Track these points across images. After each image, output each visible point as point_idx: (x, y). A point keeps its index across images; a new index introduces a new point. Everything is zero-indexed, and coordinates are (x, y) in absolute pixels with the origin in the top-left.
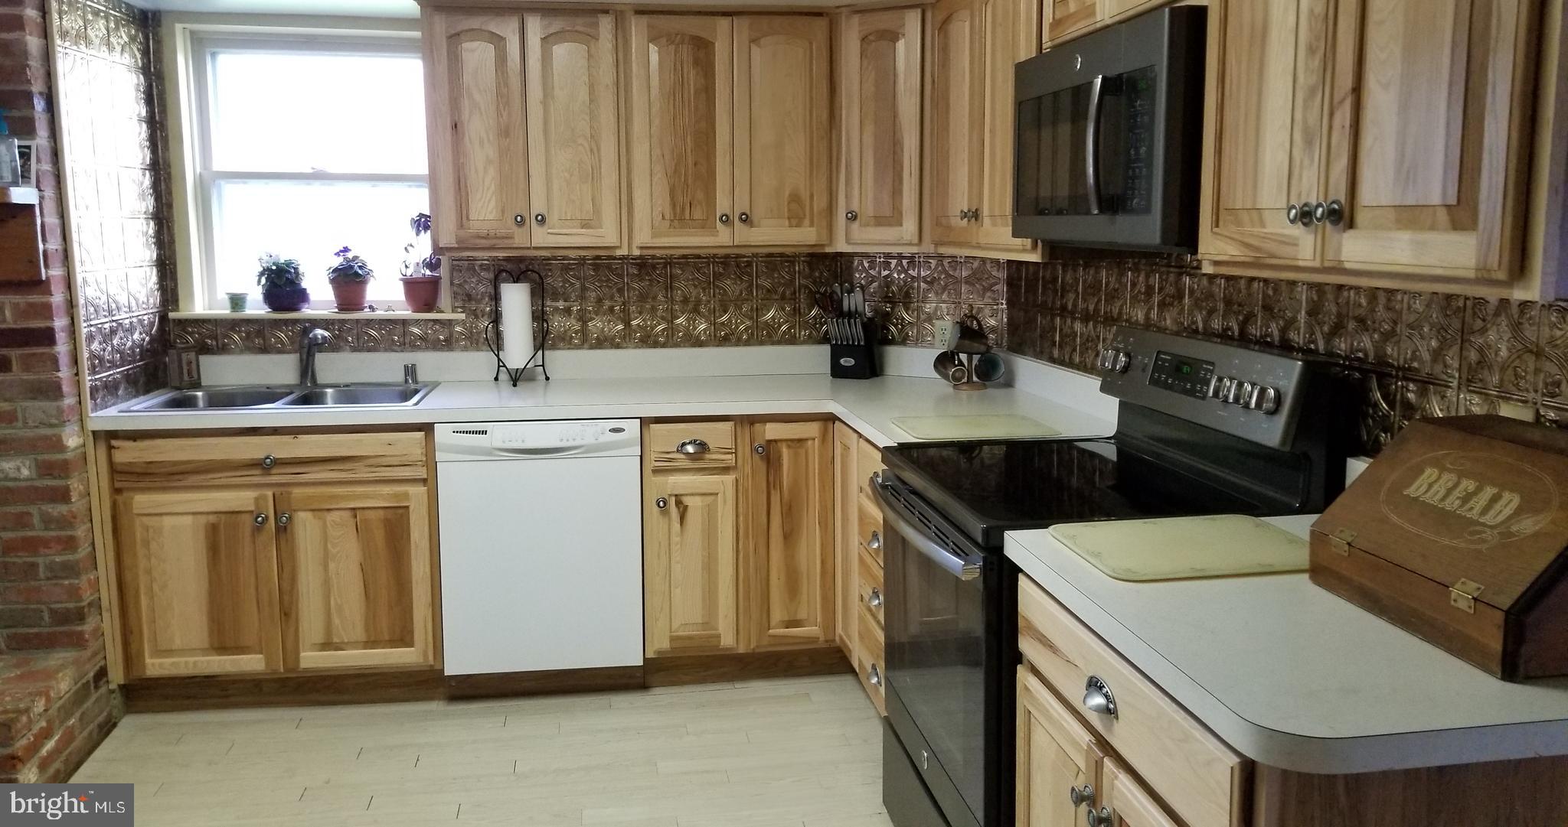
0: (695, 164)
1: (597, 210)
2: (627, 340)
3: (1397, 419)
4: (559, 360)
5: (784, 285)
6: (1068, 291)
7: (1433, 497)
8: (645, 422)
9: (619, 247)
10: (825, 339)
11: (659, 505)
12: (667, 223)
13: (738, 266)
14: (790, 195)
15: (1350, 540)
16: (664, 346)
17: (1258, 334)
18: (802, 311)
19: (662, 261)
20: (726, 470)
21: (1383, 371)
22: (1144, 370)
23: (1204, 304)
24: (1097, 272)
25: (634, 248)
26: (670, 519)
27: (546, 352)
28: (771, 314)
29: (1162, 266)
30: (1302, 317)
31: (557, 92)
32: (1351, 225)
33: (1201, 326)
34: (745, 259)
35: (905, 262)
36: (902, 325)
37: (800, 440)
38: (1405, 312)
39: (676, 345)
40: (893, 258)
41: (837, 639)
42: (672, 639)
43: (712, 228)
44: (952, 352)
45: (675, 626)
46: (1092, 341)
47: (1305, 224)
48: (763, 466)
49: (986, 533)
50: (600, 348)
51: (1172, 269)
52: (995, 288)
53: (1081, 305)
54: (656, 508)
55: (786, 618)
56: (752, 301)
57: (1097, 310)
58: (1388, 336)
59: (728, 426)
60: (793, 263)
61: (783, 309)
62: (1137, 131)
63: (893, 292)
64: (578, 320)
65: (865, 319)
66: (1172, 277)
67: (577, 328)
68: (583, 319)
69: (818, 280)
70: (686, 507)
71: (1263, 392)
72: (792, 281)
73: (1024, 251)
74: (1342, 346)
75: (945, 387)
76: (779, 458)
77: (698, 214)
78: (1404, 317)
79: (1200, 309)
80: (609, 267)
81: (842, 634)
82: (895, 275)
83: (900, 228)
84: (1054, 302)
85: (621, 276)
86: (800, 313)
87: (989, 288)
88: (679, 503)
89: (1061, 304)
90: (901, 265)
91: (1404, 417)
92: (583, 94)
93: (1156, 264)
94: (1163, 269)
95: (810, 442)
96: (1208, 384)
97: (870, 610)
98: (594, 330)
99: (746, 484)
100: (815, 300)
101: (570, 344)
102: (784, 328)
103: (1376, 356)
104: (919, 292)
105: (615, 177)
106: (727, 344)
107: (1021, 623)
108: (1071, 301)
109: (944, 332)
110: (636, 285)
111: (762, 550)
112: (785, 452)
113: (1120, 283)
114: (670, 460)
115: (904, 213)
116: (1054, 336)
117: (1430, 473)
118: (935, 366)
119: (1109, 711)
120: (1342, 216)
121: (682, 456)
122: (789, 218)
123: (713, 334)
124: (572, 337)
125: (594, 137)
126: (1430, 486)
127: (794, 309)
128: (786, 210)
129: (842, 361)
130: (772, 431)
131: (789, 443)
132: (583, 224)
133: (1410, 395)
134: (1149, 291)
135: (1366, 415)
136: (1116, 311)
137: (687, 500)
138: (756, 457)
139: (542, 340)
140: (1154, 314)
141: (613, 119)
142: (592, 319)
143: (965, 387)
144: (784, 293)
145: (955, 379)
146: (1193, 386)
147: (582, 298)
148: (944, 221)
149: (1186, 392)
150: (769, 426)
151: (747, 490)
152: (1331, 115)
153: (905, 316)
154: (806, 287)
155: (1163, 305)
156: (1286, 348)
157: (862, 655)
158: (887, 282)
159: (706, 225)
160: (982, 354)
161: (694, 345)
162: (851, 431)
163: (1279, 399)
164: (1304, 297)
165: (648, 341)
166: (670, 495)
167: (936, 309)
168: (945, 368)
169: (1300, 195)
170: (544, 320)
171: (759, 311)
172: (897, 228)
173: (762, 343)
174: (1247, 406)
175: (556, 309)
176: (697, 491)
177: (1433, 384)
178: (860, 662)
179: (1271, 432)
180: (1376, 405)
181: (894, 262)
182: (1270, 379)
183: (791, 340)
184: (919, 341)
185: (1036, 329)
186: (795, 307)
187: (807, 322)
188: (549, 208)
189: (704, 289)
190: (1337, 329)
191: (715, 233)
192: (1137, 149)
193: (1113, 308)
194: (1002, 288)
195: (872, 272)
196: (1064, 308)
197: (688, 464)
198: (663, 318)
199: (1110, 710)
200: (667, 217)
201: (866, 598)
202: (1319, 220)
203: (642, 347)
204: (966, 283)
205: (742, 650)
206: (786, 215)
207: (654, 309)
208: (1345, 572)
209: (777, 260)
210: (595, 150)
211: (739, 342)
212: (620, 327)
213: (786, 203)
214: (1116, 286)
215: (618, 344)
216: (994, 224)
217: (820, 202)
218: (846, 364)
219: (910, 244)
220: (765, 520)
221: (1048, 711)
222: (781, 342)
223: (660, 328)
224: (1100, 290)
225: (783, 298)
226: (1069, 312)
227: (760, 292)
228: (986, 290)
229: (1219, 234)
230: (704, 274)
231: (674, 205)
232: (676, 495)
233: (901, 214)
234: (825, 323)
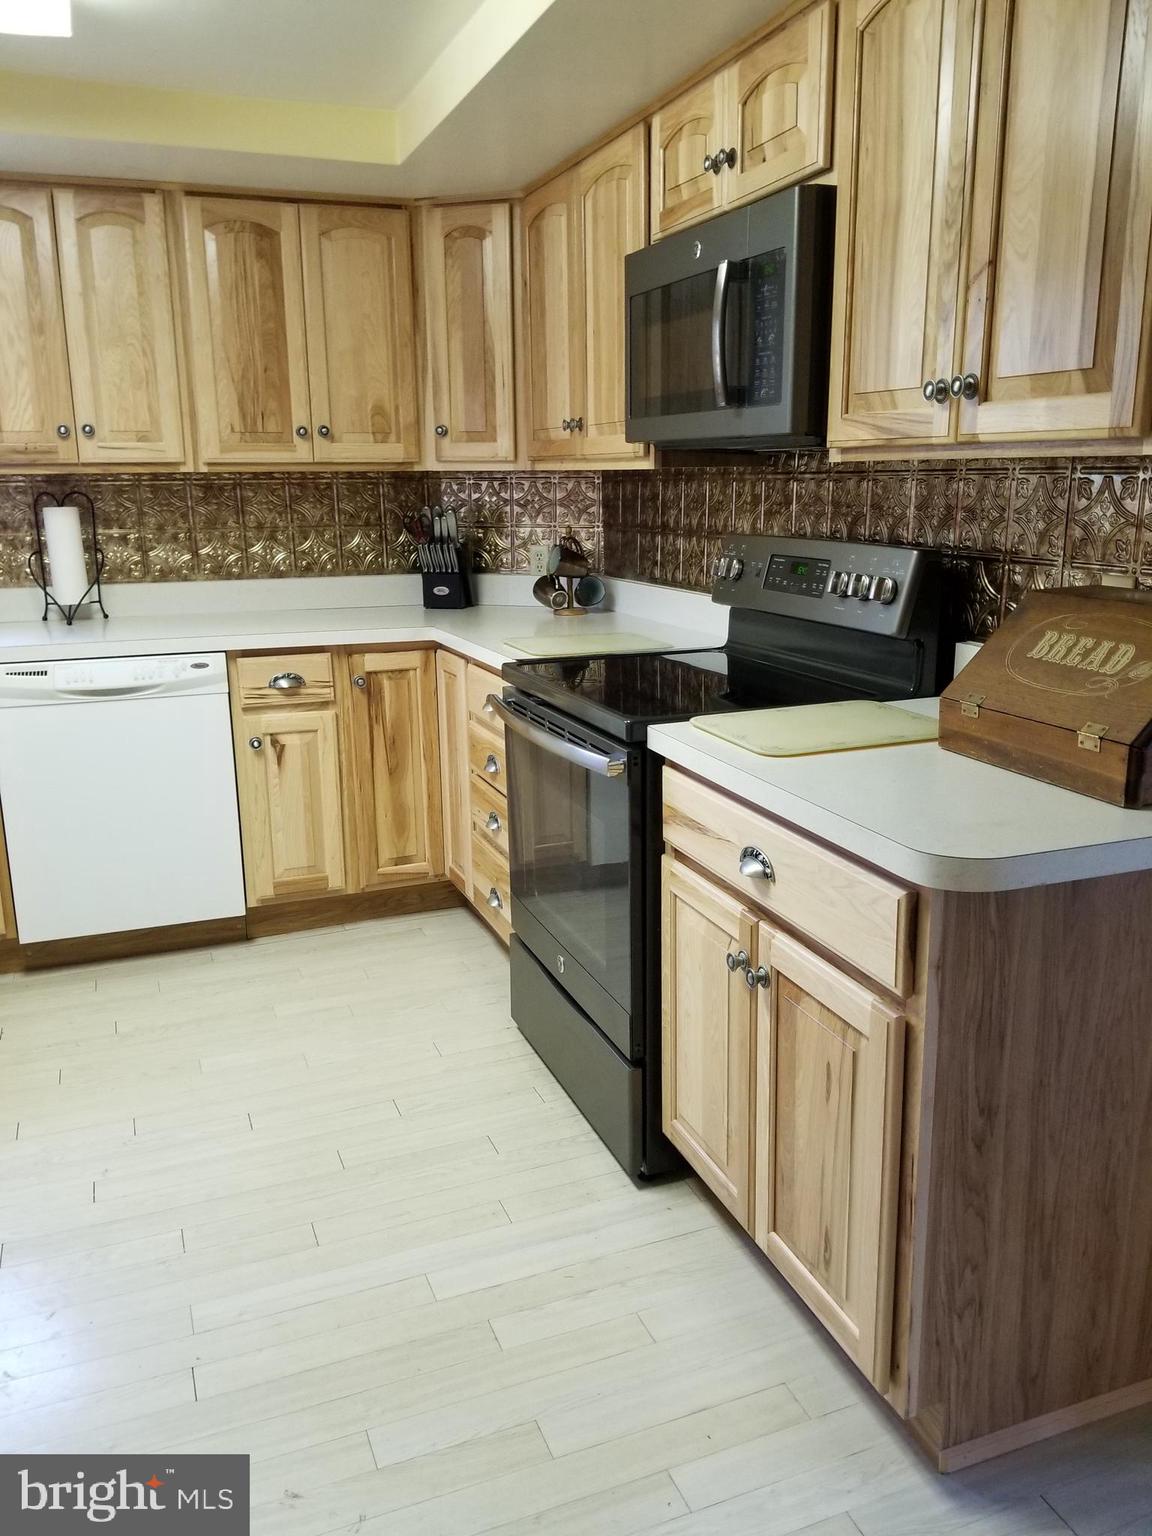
0: (265, 371)
1: (155, 421)
2: (196, 571)
3: (1004, 601)
4: (119, 596)
5: (368, 509)
6: (671, 508)
7: (1056, 656)
8: (232, 656)
9: (184, 463)
10: (415, 569)
11: (253, 745)
12: (238, 436)
13: (317, 488)
14: (372, 409)
15: (979, 703)
16: (239, 577)
17: (867, 533)
18: (389, 538)
19: (231, 482)
20: (324, 705)
21: (990, 558)
22: (758, 575)
23: (812, 508)
24: (700, 485)
25: (201, 464)
26: (266, 760)
27: (103, 587)
28: (357, 540)
29: (768, 474)
30: (911, 512)
31: (99, 282)
32: (986, 398)
33: (809, 530)
34: (325, 481)
35: (496, 484)
36: (495, 551)
37: (401, 671)
38: (1013, 497)
39: (253, 577)
40: (484, 479)
41: (447, 873)
42: (276, 886)
43: (288, 442)
44: (551, 576)
45: (279, 871)
46: (696, 557)
47: (939, 401)
48: (364, 700)
49: (630, 728)
50: (166, 581)
51: (779, 476)
52: (591, 510)
53: (683, 521)
54: (250, 749)
55: (395, 856)
56: (334, 527)
57: (700, 524)
58: (994, 524)
59: (325, 657)
60: (376, 485)
61: (369, 536)
62: (765, 318)
63: (485, 517)
64: (138, 550)
65: (459, 545)
66: (779, 485)
67: (137, 558)
68: (143, 548)
69: (404, 504)
70: (283, 746)
71: (881, 581)
72: (377, 506)
73: (636, 458)
74: (951, 537)
75: (544, 612)
76: (380, 691)
77: (272, 426)
78: (1012, 503)
79: (809, 514)
80: (169, 489)
81: (453, 867)
82: (487, 498)
83: (496, 444)
84: (654, 521)
85: (183, 499)
86: (387, 540)
87: (585, 510)
88: (274, 743)
89: (663, 523)
90: (493, 487)
91: (1011, 599)
92: (130, 287)
93: (762, 472)
94: (770, 477)
95: (412, 673)
96: (824, 581)
97: (485, 836)
98: (157, 561)
99: (346, 718)
100: (401, 525)
101: (129, 577)
102: (369, 557)
103: (984, 542)
104: (512, 515)
105: (173, 381)
106: (310, 574)
107: (665, 812)
108: (673, 518)
109: (541, 557)
110: (202, 510)
111: (368, 786)
112: (386, 684)
113: (724, 493)
114: (262, 697)
115: (498, 428)
116: (655, 556)
117: (1051, 636)
118: (535, 592)
119: (767, 877)
120: (978, 390)
121: (275, 692)
122: (373, 433)
123: (293, 563)
124: (131, 570)
125: (147, 337)
126: (1052, 647)
127: (381, 536)
128: (370, 424)
129: (436, 590)
130: (372, 662)
131: (390, 674)
132: (139, 436)
133: (1018, 578)
134: (756, 500)
135: (973, 602)
136: (720, 525)
137: (283, 739)
138: (357, 690)
139: (98, 572)
140: (760, 525)
141: (167, 317)
142: (152, 549)
143: (566, 613)
144: (368, 518)
145: (555, 603)
146: (809, 586)
147: (140, 524)
148: (542, 435)
149: (801, 592)
150: (368, 656)
151: (349, 726)
152: (967, 288)
153: (499, 541)
154: (392, 512)
155: (769, 514)
156: (896, 542)
157: (474, 883)
158: (479, 505)
159: (281, 439)
160: (582, 578)
161: (272, 576)
162: (456, 657)
163: (896, 590)
164: (913, 492)
165: (220, 572)
166: (265, 735)
167: (531, 535)
168: (546, 593)
169: (934, 373)
170: (98, 550)
171: (343, 538)
172: (492, 444)
173: (348, 573)
174: (866, 599)
175: (111, 537)
176: (294, 729)
177: (1038, 564)
178: (475, 888)
179: (888, 621)
180: (983, 591)
181: (484, 484)
182: (886, 571)
183: (380, 570)
184: (515, 567)
185: (635, 549)
186: (381, 534)
187: (395, 550)
188: (97, 416)
189: (280, 514)
190: (947, 521)
191: (293, 449)
192: (765, 338)
193: (718, 521)
194: (597, 510)
195: (462, 495)
196: (665, 526)
197: (283, 700)
198: (236, 546)
199: (767, 874)
200: (237, 429)
201: (482, 824)
202: (955, 394)
203: (214, 579)
204: (561, 505)
205: (351, 891)
206: (370, 429)
207: (224, 537)
208: (974, 734)
209: (359, 480)
210: (149, 352)
211: (323, 572)
212: (187, 557)
213: (370, 416)
214: (721, 498)
215: (186, 576)
216: (601, 433)
217: (406, 416)
218: (442, 594)
219: (506, 462)
220: (369, 757)
221: (697, 891)
222: (369, 571)
223: (232, 558)
224: (703, 503)
225: (367, 523)
226: (670, 530)
227: (343, 517)
228: (581, 512)
229: (849, 420)
230: (278, 496)
231: (244, 416)
232: (271, 735)
233: (494, 428)
234: (416, 549)
